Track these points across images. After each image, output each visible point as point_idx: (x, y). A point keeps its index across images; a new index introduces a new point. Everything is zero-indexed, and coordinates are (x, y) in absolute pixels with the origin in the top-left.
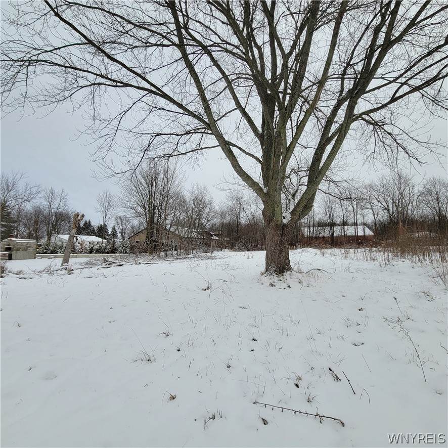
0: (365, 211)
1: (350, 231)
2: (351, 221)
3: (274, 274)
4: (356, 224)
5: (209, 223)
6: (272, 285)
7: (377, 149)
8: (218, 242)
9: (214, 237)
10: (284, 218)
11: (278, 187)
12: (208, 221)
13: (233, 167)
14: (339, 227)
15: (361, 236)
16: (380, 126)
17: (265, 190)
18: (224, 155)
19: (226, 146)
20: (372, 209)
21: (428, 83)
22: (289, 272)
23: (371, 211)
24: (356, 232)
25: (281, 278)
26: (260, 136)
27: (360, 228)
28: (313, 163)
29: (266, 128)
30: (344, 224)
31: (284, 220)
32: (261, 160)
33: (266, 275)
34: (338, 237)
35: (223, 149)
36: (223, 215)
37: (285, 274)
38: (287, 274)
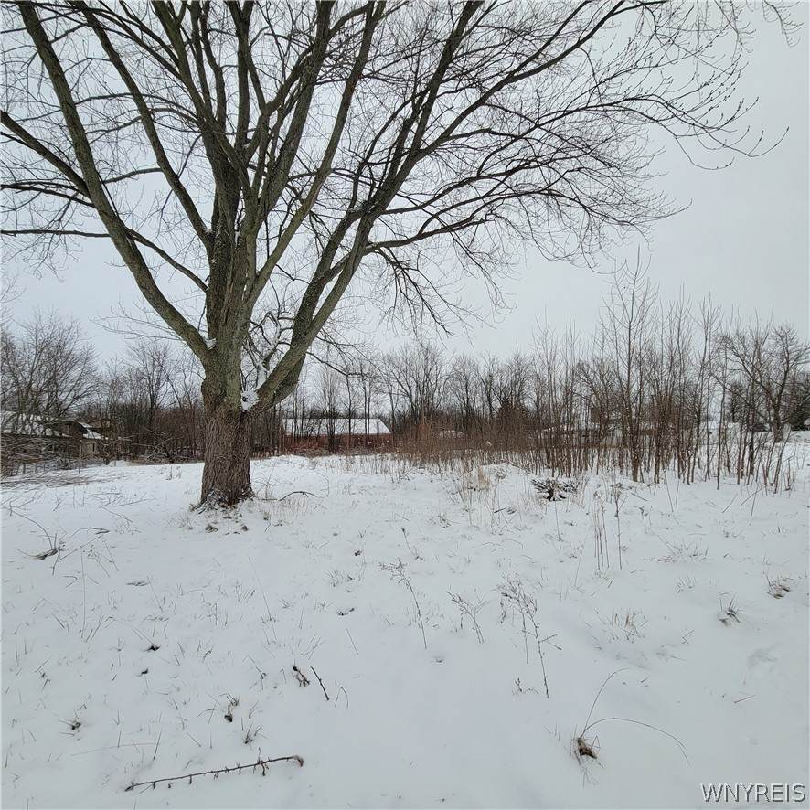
0: (381, 396)
1: (359, 427)
2: (360, 411)
3: (217, 507)
4: (367, 416)
5: (80, 402)
6: (211, 528)
7: (398, 304)
8: (99, 444)
9: (91, 435)
10: (245, 401)
11: (235, 341)
12: (76, 398)
13: (141, 287)
14: (343, 420)
15: (372, 436)
16: (403, 269)
17: (210, 344)
18: (119, 259)
19: (126, 240)
20: (390, 394)
21: (461, 225)
22: (247, 501)
23: (389, 396)
24: (367, 428)
25: (231, 514)
26: (208, 239)
27: (373, 422)
28: (302, 309)
29: (219, 225)
30: (351, 415)
31: (244, 404)
32: (206, 283)
33: (200, 510)
34: (340, 436)
35: (117, 244)
36: (116, 385)
37: (239, 504)
38: (243, 506)
